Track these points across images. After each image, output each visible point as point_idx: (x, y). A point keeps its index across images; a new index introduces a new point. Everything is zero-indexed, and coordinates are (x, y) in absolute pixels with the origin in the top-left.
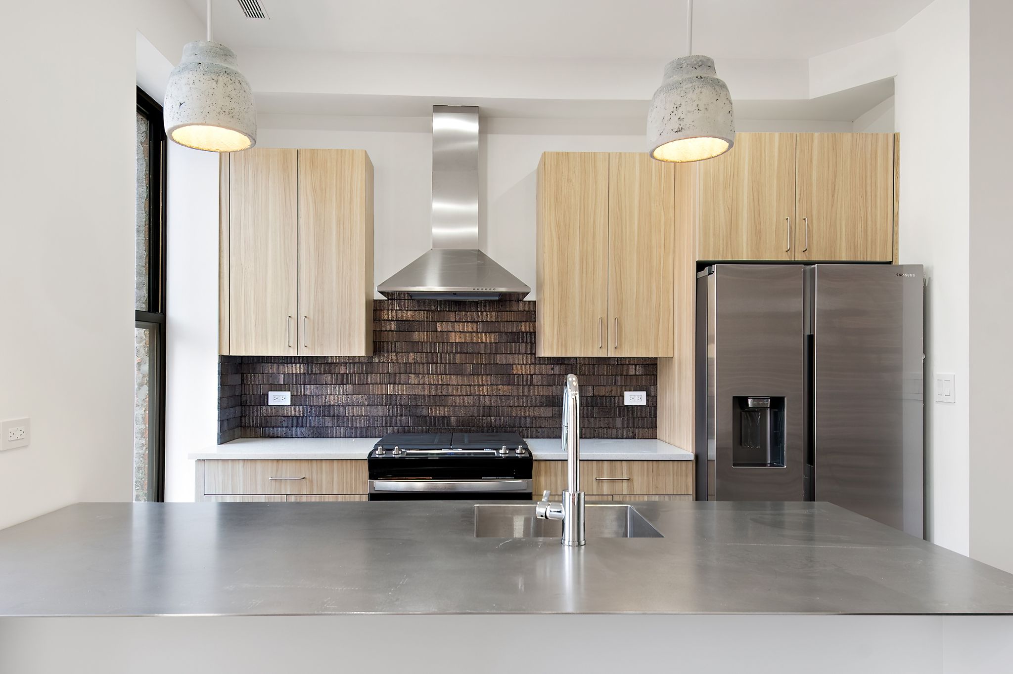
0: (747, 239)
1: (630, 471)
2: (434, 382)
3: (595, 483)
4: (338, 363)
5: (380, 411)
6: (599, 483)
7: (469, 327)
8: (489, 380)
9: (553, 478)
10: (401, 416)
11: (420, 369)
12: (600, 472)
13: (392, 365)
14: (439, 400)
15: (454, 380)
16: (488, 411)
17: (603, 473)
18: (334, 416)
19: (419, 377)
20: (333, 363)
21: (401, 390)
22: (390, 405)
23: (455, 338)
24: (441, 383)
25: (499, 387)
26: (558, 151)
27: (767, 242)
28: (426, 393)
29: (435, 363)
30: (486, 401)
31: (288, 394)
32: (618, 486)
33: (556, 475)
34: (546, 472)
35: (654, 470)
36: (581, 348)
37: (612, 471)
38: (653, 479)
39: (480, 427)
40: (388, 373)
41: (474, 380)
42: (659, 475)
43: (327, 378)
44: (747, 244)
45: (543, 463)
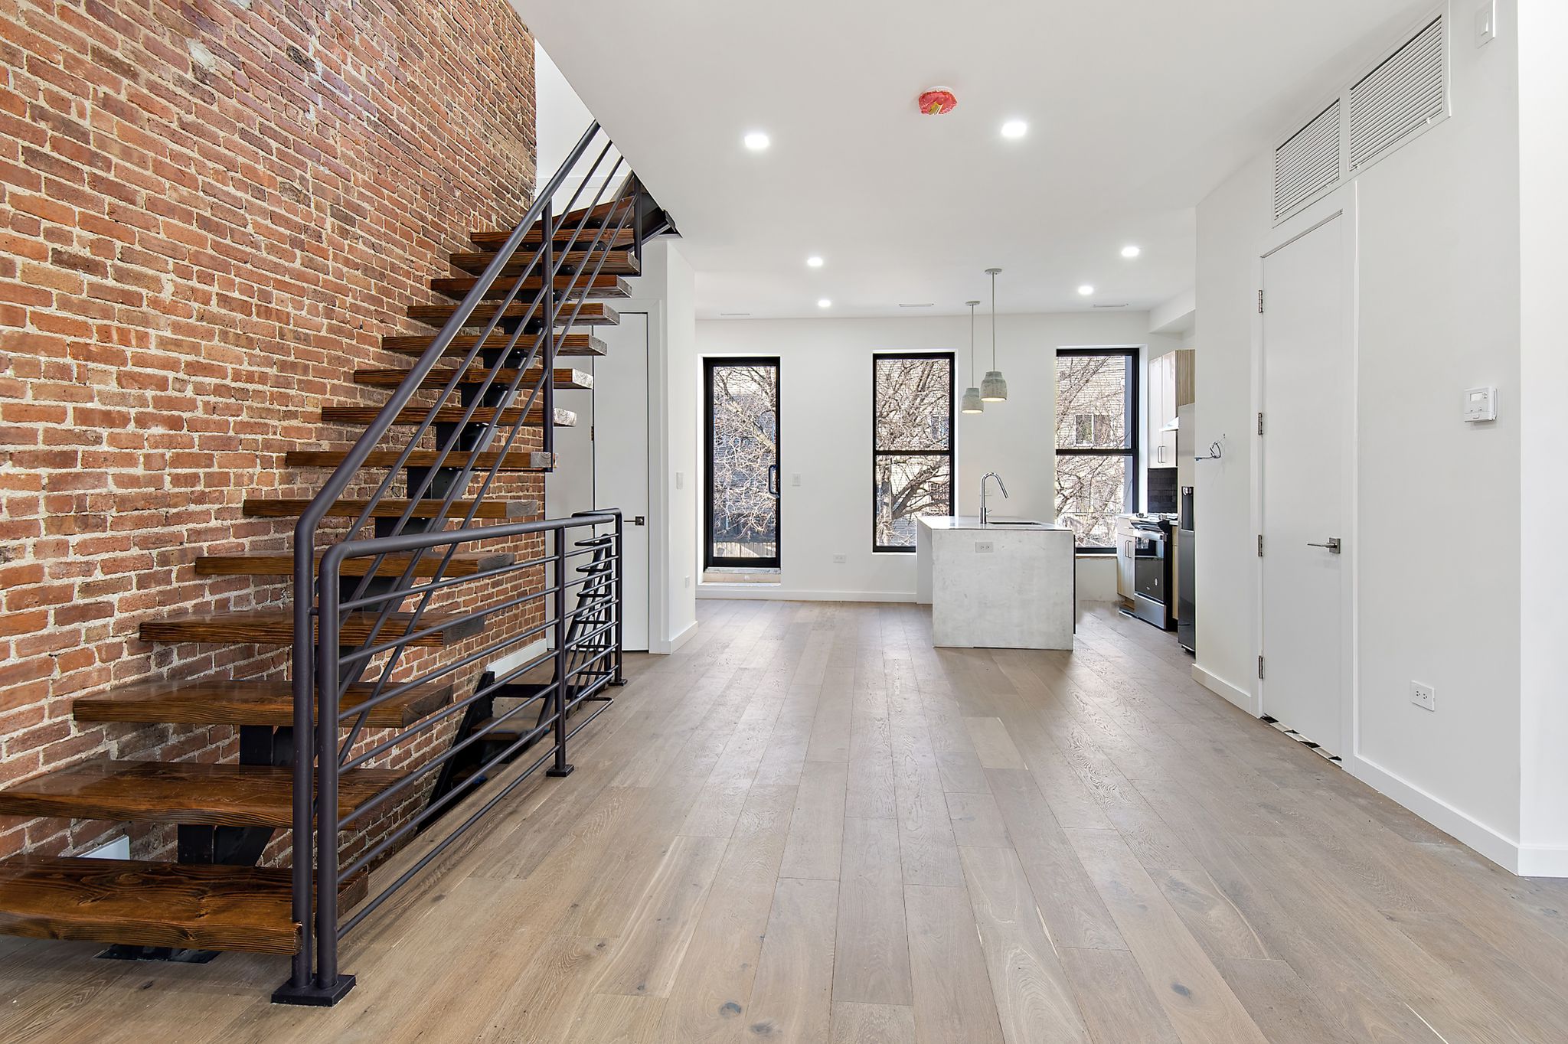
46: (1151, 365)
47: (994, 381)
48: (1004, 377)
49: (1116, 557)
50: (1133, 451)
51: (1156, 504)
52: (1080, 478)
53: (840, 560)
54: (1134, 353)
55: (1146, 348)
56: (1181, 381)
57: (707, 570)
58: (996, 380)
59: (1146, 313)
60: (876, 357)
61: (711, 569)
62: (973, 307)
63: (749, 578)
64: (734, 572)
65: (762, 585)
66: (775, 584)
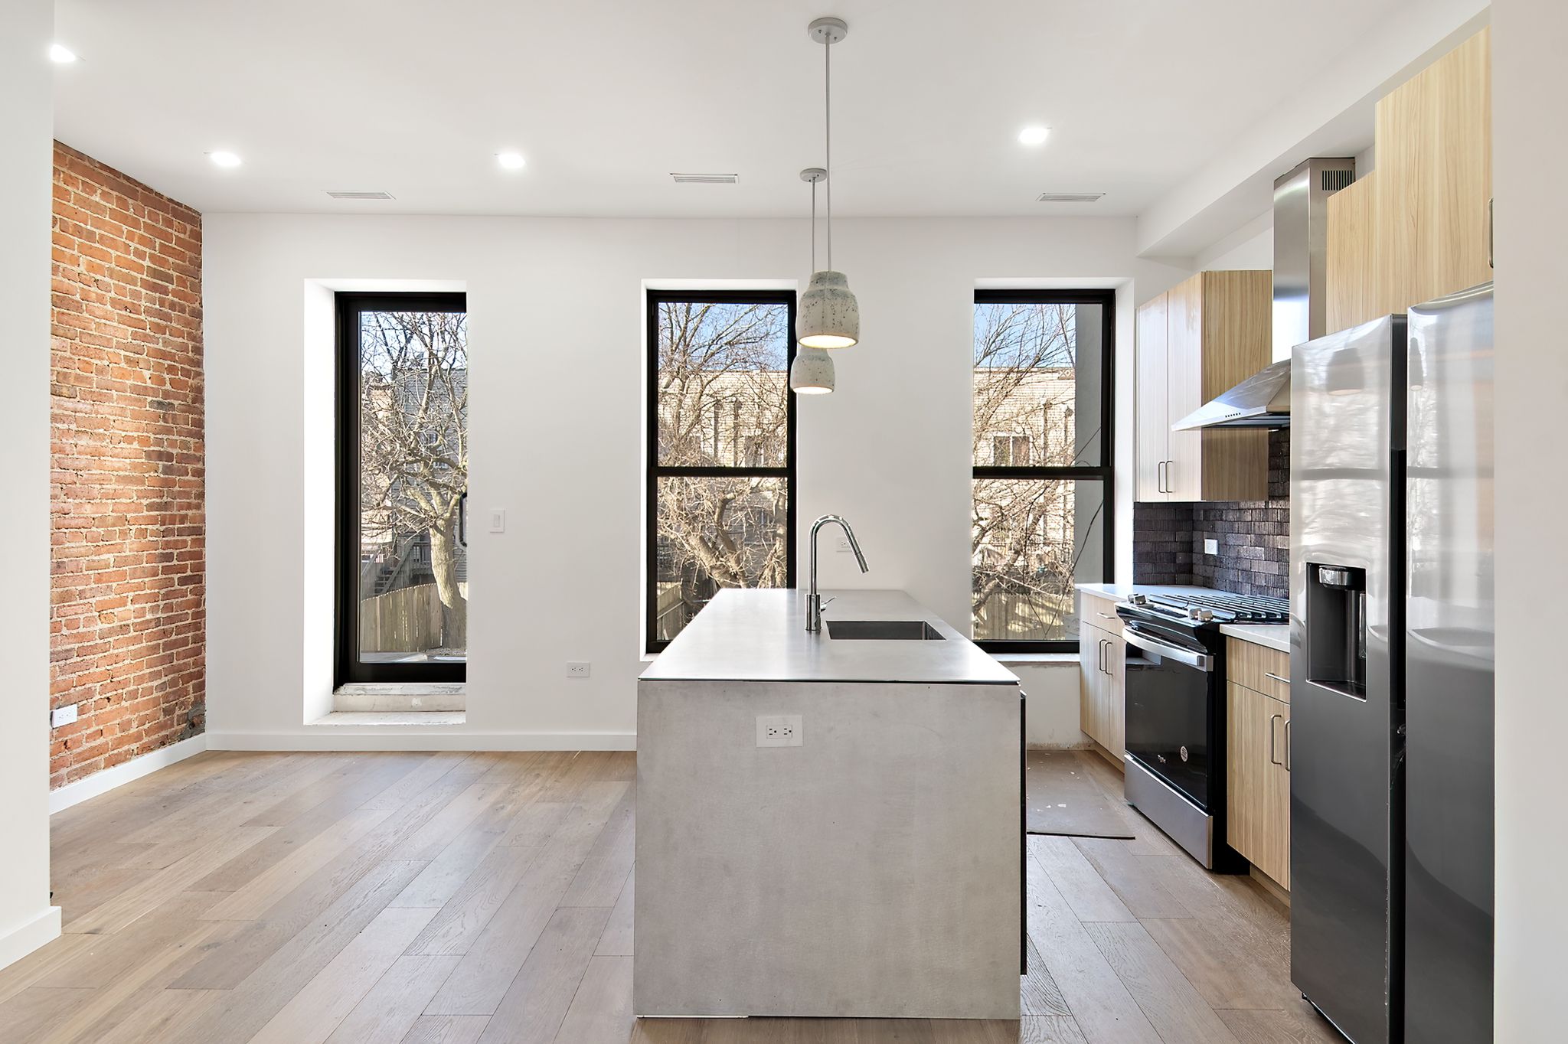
4: (1245, 509)
5: (1274, 568)
9: (1241, 662)
17: (1279, 669)
18: (1243, 570)
20: (1242, 509)
22: (1280, 560)
31: (1214, 542)
33: (1243, 661)
34: (1236, 654)
43: (1238, 525)
45: (1233, 640)
46: (1141, 315)
47: (828, 294)
48: (853, 287)
49: (1078, 664)
50: (1105, 471)
51: (1148, 568)
52: (1001, 508)
53: (578, 672)
54: (1106, 298)
55: (1132, 284)
56: (1213, 334)
57: (342, 690)
58: (832, 291)
59: (1134, 219)
60: (655, 298)
61: (349, 688)
62: (814, 185)
63: (420, 704)
64: (391, 692)
65: (436, 719)
66: (459, 719)
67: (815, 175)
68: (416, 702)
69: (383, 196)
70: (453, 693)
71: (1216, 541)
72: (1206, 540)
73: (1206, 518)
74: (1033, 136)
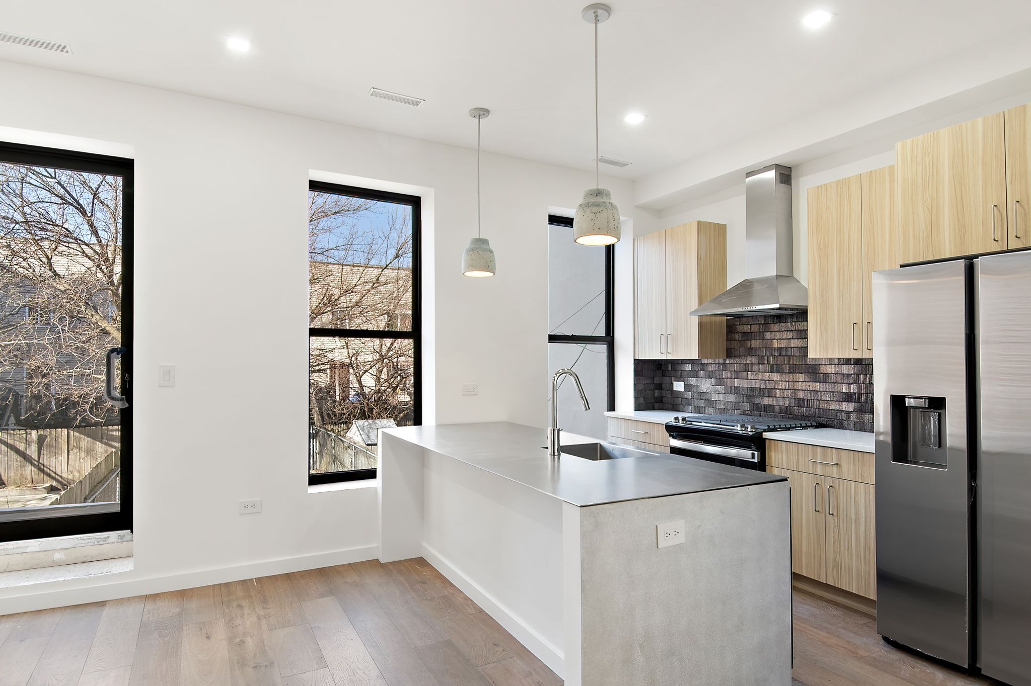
0: (950, 235)
1: (839, 458)
2: (763, 378)
3: (811, 464)
4: (707, 364)
5: (732, 398)
6: (814, 464)
7: (785, 335)
8: (802, 377)
9: (780, 454)
10: (743, 402)
11: (754, 368)
12: (815, 455)
13: (737, 365)
14: (767, 392)
15: (776, 377)
16: (801, 402)
17: (816, 456)
18: (706, 400)
19: (753, 375)
20: (705, 364)
21: (745, 384)
22: (737, 394)
23: (776, 344)
24: (768, 379)
25: (809, 384)
26: (819, 185)
27: (973, 234)
28: (758, 386)
29: (763, 364)
30: (801, 395)
31: (682, 384)
32: (829, 469)
33: (782, 453)
34: (775, 449)
35: (860, 460)
36: (839, 351)
37: (824, 456)
38: (859, 468)
39: (796, 415)
40: (734, 371)
41: (790, 377)
42: (864, 465)
43: (701, 373)
44: (950, 241)
45: (773, 441)
50: (609, 339)
51: (643, 400)
53: (251, 509)
60: (317, 187)
62: (479, 120)
63: (63, 557)
64: (29, 550)
65: (95, 570)
66: (127, 566)
67: (481, 113)
68: (58, 556)
69: (63, 49)
70: (102, 542)
71: (683, 383)
72: (674, 382)
73: (673, 369)
74: (634, 118)
